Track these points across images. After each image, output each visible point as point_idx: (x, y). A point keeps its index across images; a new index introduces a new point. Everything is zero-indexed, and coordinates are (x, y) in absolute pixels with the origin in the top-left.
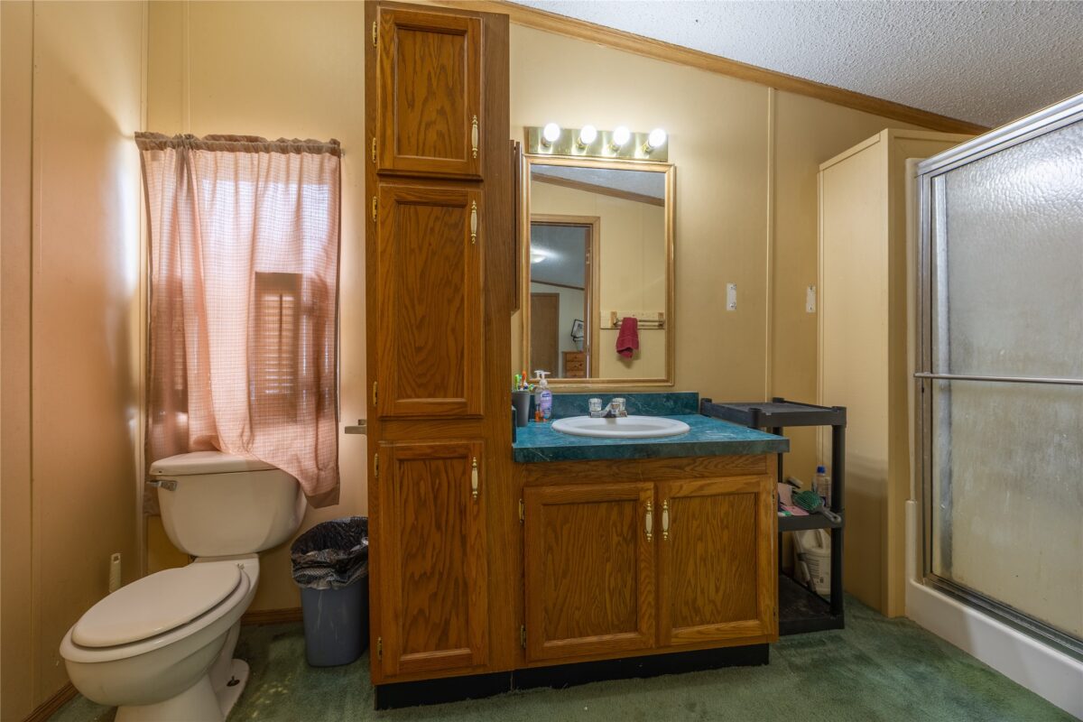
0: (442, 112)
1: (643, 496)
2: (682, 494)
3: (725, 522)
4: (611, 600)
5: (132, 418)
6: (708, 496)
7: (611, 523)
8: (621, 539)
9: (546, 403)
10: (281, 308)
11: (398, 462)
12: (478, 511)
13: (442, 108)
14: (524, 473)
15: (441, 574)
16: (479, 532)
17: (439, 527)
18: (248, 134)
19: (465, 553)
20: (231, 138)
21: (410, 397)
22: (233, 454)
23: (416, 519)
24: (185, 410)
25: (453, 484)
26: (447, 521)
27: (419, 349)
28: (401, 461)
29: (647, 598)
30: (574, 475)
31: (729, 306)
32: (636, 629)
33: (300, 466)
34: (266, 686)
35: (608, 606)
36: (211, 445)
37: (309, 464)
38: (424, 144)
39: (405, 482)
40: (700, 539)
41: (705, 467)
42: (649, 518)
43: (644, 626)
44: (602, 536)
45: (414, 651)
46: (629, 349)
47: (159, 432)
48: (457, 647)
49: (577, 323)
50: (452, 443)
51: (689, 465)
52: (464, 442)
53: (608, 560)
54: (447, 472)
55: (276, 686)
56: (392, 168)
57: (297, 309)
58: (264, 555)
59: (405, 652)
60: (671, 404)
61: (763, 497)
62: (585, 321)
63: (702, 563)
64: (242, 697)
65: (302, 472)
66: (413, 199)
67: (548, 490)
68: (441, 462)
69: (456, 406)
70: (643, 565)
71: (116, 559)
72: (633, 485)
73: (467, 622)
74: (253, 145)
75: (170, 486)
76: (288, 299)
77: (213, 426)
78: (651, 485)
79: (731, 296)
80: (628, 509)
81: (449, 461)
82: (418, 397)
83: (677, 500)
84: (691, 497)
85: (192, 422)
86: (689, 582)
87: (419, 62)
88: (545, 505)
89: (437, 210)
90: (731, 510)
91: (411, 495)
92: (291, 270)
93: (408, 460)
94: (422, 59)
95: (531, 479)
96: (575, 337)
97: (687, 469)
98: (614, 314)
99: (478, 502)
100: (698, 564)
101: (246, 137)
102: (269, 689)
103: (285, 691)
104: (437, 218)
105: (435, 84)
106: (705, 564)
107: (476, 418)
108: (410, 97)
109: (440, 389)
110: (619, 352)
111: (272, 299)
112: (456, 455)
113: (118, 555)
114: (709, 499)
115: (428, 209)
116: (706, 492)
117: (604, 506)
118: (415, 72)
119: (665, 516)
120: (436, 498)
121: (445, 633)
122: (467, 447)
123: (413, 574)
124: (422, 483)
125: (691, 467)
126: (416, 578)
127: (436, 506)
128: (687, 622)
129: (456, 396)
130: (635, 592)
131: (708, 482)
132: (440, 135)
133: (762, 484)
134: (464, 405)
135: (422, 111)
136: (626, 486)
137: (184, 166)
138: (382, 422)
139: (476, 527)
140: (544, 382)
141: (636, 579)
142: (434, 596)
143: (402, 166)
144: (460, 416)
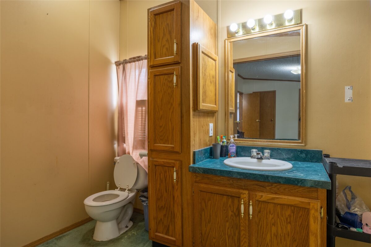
0: (167, 41)
1: (242, 196)
2: (262, 199)
3: (289, 220)
4: (229, 240)
5: (115, 144)
6: (278, 204)
7: (229, 205)
8: (233, 214)
9: (232, 149)
10: (142, 111)
11: (154, 166)
12: (178, 188)
13: (167, 39)
14: (195, 177)
15: (167, 208)
16: (178, 196)
17: (166, 191)
18: (137, 56)
19: (174, 203)
20: (134, 58)
21: (158, 144)
23: (160, 187)
25: (170, 176)
26: (169, 189)
27: (161, 127)
28: (156, 166)
29: (244, 244)
30: (214, 181)
31: (347, 99)
33: (144, 164)
34: (133, 231)
35: (227, 241)
37: (147, 163)
38: (162, 53)
39: (157, 173)
40: (274, 224)
41: (278, 189)
42: (242, 207)
44: (224, 210)
45: (159, 233)
47: (120, 147)
48: (172, 236)
50: (170, 161)
51: (268, 186)
52: (173, 161)
53: (227, 221)
54: (169, 172)
55: (135, 232)
56: (153, 64)
59: (157, 232)
61: (312, 212)
63: (275, 237)
64: (126, 231)
65: (145, 166)
66: (158, 74)
67: (202, 185)
68: (167, 168)
69: (171, 148)
70: (242, 228)
71: (108, 183)
72: (237, 190)
73: (175, 228)
76: (144, 108)
77: (129, 148)
78: (247, 192)
81: (169, 168)
82: (160, 144)
83: (261, 202)
84: (268, 203)
86: (267, 244)
87: (161, 25)
88: (201, 191)
89: (166, 76)
90: (292, 214)
91: (158, 178)
92: (145, 99)
93: (158, 165)
94: (162, 24)
95: (197, 180)
97: (268, 188)
100: (273, 237)
101: (137, 57)
102: (133, 232)
103: (136, 234)
104: (166, 79)
105: (165, 31)
106: (277, 238)
107: (177, 153)
108: (158, 38)
109: (166, 142)
111: (140, 109)
112: (170, 166)
113: (109, 182)
114: (279, 206)
115: (163, 76)
116: (275, 201)
117: (225, 197)
118: (160, 29)
119: (251, 208)
120: (165, 180)
121: (168, 229)
122: (174, 163)
123: (159, 206)
124: (161, 174)
125: (270, 187)
126: (160, 207)
127: (165, 183)
129: (171, 144)
130: (239, 239)
131: (278, 197)
132: (167, 49)
133: (311, 205)
134: (173, 148)
135: (162, 42)
136: (235, 190)
137: (124, 69)
138: (151, 151)
139: (177, 194)
140: (232, 140)
141: (239, 233)
142: (165, 215)
143: (156, 63)
144: (172, 152)
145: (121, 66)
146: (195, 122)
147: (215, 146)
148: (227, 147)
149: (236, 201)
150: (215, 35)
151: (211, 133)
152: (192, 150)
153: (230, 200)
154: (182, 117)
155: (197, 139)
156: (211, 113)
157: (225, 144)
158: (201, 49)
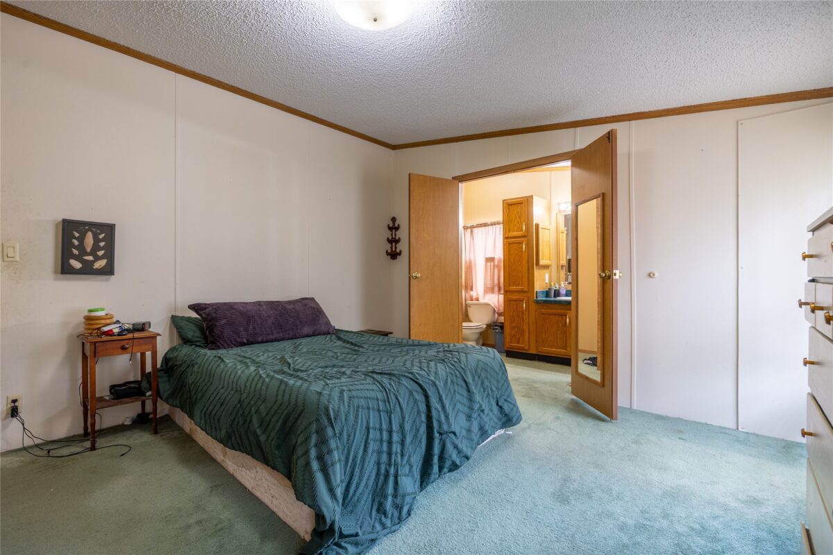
0: (518, 222)
7: (559, 321)
8: (562, 325)
11: (509, 301)
12: (526, 314)
15: (518, 327)
16: (526, 319)
17: (517, 316)
19: (523, 323)
20: (481, 224)
22: (481, 301)
23: (513, 314)
24: (472, 290)
25: (521, 306)
26: (519, 315)
27: (513, 276)
30: (550, 307)
35: (559, 342)
36: (477, 300)
37: (497, 304)
38: (514, 230)
39: (510, 306)
42: (567, 320)
43: (568, 349)
44: (556, 324)
47: (467, 295)
48: (522, 344)
50: (521, 297)
53: (558, 330)
54: (520, 304)
56: (507, 236)
57: (494, 265)
58: (487, 325)
59: (511, 343)
65: (495, 306)
67: (542, 310)
68: (518, 301)
69: (521, 289)
72: (565, 311)
73: (524, 339)
74: (485, 225)
75: (470, 307)
76: (492, 264)
77: (478, 295)
81: (520, 302)
82: (513, 287)
85: (473, 293)
87: (512, 210)
88: (542, 314)
91: (512, 308)
92: (492, 256)
93: (511, 301)
99: (525, 311)
101: (483, 223)
104: (516, 246)
105: (516, 216)
107: (525, 292)
108: (511, 220)
109: (518, 285)
111: (489, 264)
112: (521, 300)
117: (557, 316)
118: (512, 214)
120: (517, 309)
121: (519, 341)
122: (523, 298)
124: (514, 306)
126: (513, 327)
127: (517, 311)
129: (521, 286)
132: (517, 227)
134: (523, 289)
135: (514, 222)
137: (472, 231)
138: (506, 292)
139: (526, 317)
140: (563, 285)
141: (566, 337)
142: (517, 332)
143: (509, 236)
144: (522, 291)
145: (469, 230)
146: (537, 273)
147: (550, 289)
148: (559, 290)
149: (564, 317)
150: (549, 209)
151: (547, 281)
152: (535, 290)
153: (560, 318)
154: (528, 269)
155: (538, 283)
156: (547, 267)
157: (557, 288)
158: (540, 226)
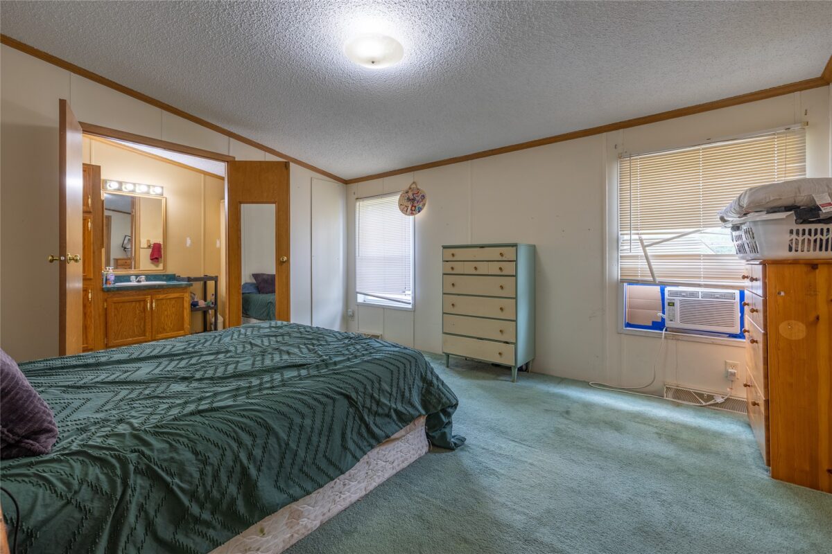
1: (147, 299)
2: (159, 298)
3: (174, 305)
4: (136, 328)
7: (137, 307)
8: (140, 311)
9: (113, 278)
14: (106, 295)
19: (86, 318)
29: (148, 327)
30: (124, 295)
31: (188, 245)
32: (145, 335)
35: (135, 330)
40: (166, 310)
41: (168, 291)
42: (149, 305)
43: (147, 334)
46: (157, 258)
49: (127, 238)
52: (86, 286)
53: (135, 318)
60: (165, 278)
61: (185, 298)
62: (132, 236)
67: (115, 299)
70: (147, 318)
72: (144, 297)
73: (87, 337)
78: (150, 296)
79: (189, 242)
80: (142, 303)
83: (158, 300)
84: (162, 299)
86: (162, 322)
90: (176, 302)
95: (109, 296)
96: (125, 248)
97: (162, 292)
98: (148, 241)
99: (90, 302)
100: (165, 317)
106: (167, 317)
110: (152, 259)
114: (168, 300)
116: (168, 298)
117: (135, 302)
119: (154, 304)
128: (161, 333)
130: (144, 326)
131: (168, 295)
133: (185, 295)
136: (142, 297)
140: (111, 271)
141: (145, 322)
154: (94, 252)
